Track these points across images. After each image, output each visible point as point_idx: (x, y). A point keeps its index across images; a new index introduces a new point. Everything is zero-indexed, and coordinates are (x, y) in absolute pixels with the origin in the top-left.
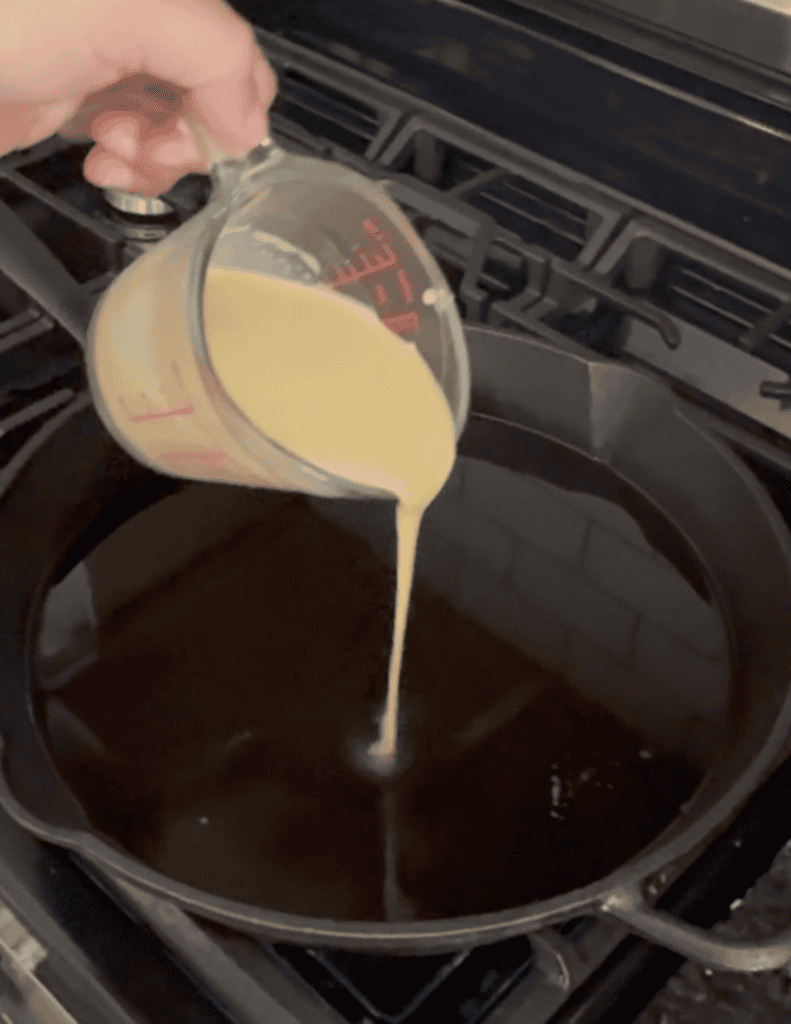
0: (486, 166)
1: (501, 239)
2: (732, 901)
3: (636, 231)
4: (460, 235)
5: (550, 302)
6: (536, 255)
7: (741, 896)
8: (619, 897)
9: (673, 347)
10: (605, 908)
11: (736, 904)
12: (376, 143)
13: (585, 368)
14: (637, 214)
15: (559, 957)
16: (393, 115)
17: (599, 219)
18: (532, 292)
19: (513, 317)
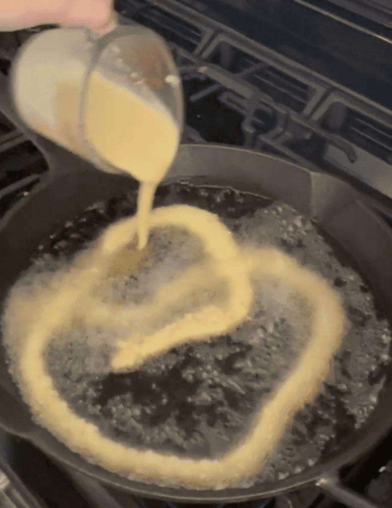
0: (257, 61)
1: (263, 100)
2: (380, 468)
3: (334, 98)
4: (242, 97)
5: (288, 135)
6: (281, 109)
7: (384, 465)
8: (325, 478)
9: (352, 161)
10: (318, 484)
11: (382, 469)
12: (200, 46)
13: (309, 175)
14: (334, 89)
15: (290, 502)
16: (209, 32)
17: (314, 91)
18: (279, 129)
19: (269, 142)
